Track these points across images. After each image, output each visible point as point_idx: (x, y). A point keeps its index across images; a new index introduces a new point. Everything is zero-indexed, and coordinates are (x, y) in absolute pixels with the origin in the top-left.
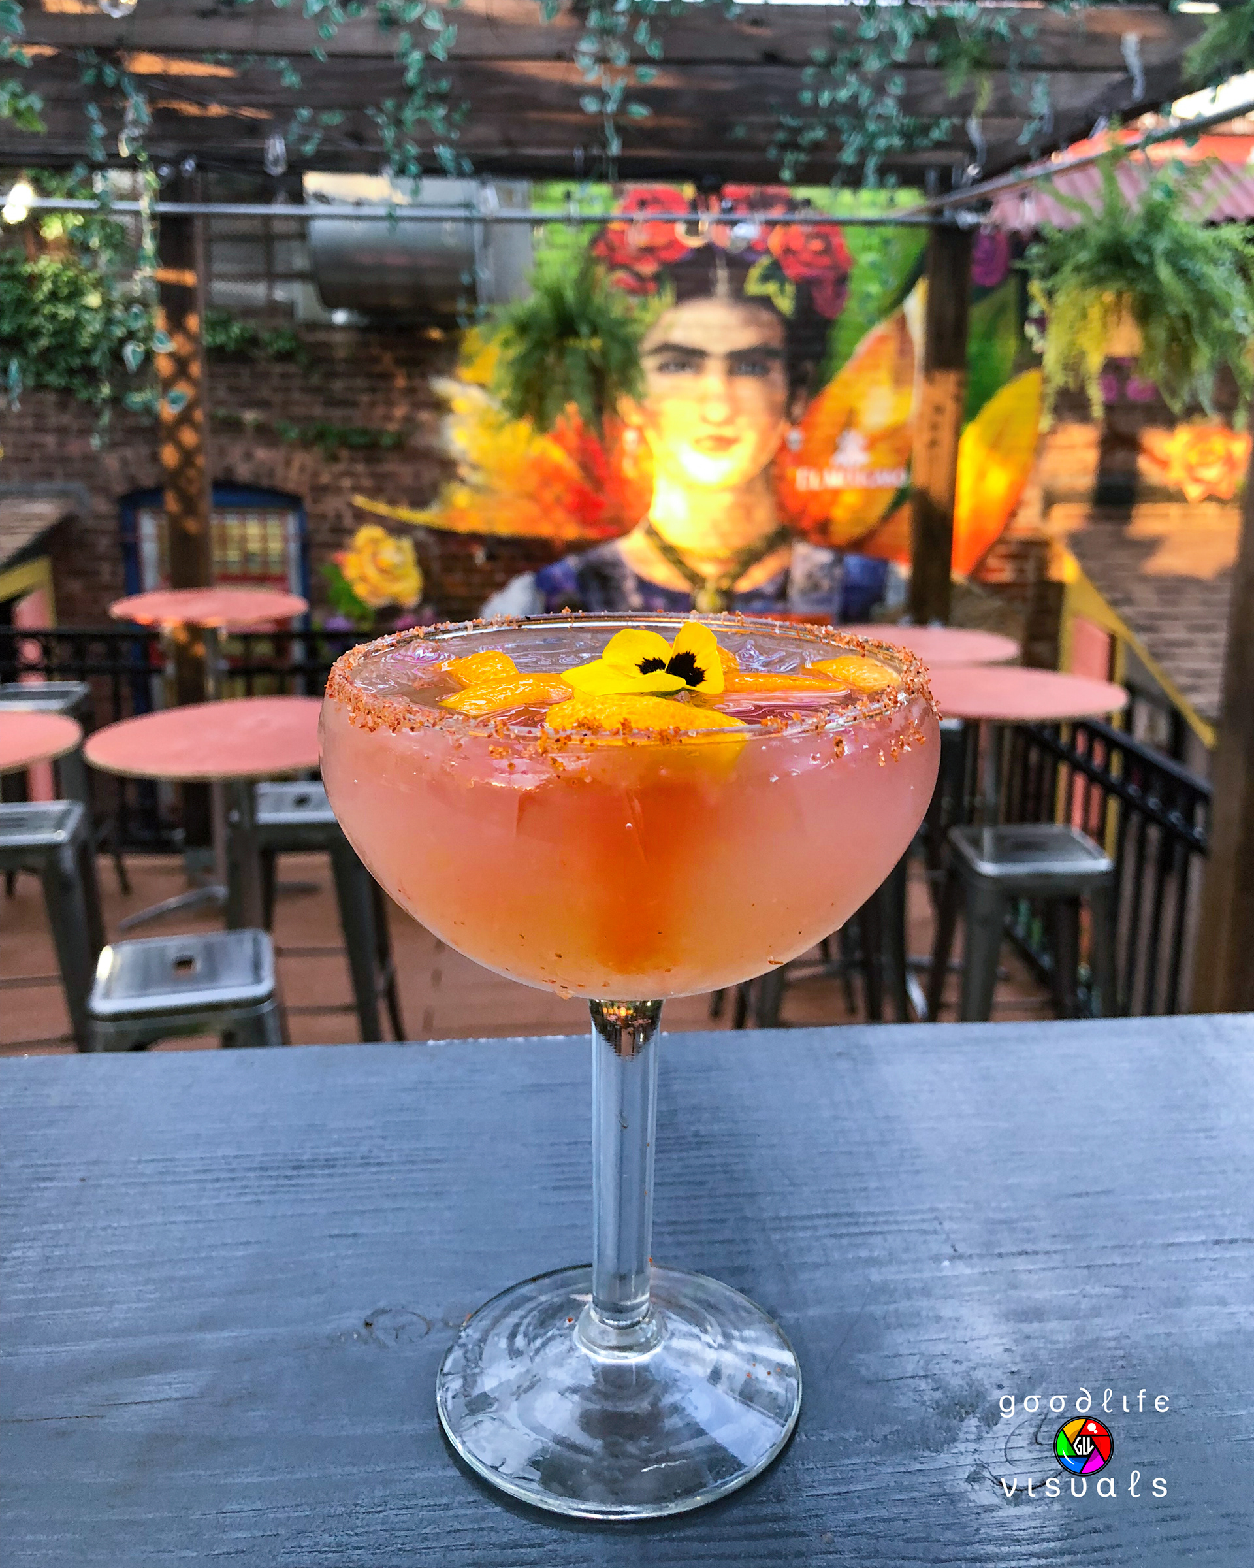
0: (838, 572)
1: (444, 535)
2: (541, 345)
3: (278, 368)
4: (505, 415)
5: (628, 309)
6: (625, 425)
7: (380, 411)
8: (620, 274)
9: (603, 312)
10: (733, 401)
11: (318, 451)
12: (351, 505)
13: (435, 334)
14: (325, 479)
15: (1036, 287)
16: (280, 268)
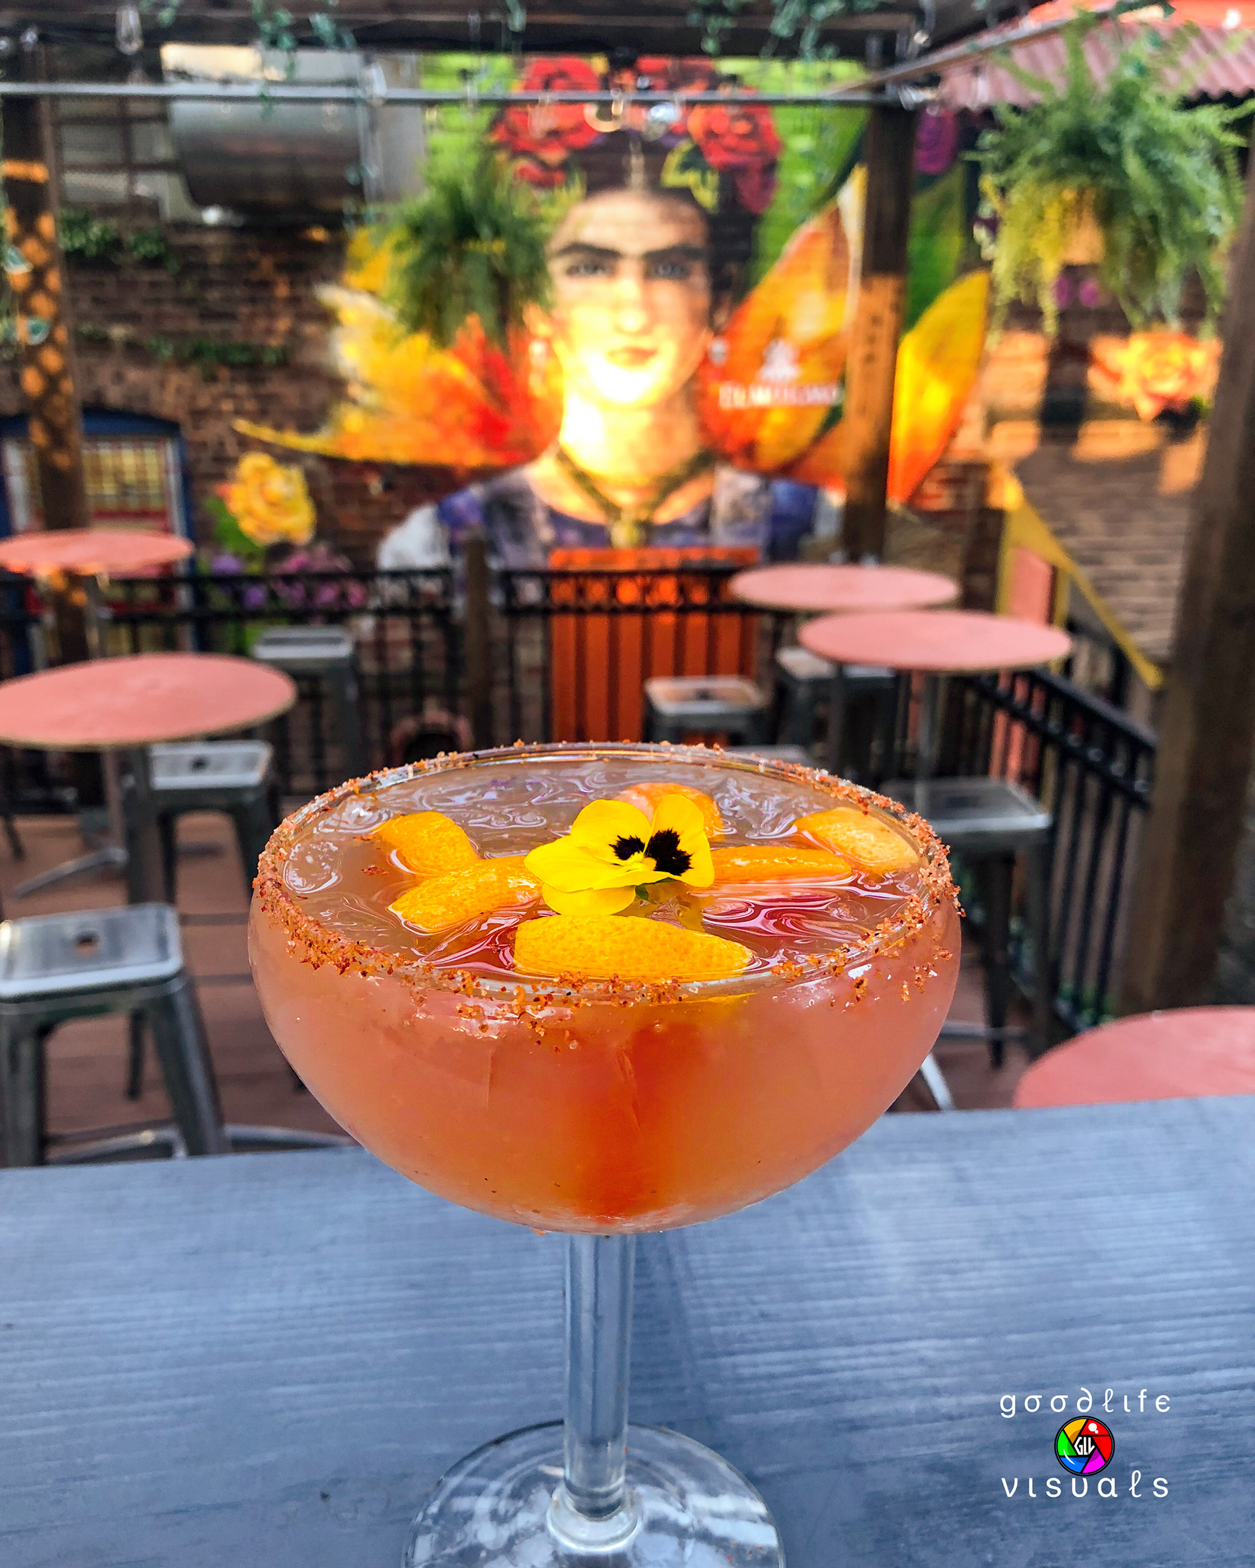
0: (764, 500)
1: (335, 463)
2: (437, 250)
3: (146, 277)
4: (402, 328)
5: (535, 204)
6: (533, 337)
7: (261, 324)
8: (523, 163)
9: (505, 209)
10: (649, 306)
11: (195, 370)
12: (235, 433)
13: (318, 234)
14: (204, 401)
15: (988, 183)
16: (140, 157)
